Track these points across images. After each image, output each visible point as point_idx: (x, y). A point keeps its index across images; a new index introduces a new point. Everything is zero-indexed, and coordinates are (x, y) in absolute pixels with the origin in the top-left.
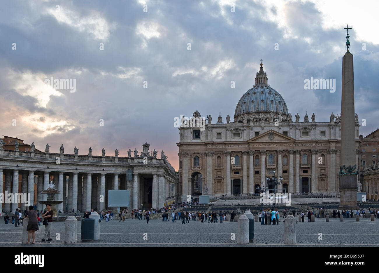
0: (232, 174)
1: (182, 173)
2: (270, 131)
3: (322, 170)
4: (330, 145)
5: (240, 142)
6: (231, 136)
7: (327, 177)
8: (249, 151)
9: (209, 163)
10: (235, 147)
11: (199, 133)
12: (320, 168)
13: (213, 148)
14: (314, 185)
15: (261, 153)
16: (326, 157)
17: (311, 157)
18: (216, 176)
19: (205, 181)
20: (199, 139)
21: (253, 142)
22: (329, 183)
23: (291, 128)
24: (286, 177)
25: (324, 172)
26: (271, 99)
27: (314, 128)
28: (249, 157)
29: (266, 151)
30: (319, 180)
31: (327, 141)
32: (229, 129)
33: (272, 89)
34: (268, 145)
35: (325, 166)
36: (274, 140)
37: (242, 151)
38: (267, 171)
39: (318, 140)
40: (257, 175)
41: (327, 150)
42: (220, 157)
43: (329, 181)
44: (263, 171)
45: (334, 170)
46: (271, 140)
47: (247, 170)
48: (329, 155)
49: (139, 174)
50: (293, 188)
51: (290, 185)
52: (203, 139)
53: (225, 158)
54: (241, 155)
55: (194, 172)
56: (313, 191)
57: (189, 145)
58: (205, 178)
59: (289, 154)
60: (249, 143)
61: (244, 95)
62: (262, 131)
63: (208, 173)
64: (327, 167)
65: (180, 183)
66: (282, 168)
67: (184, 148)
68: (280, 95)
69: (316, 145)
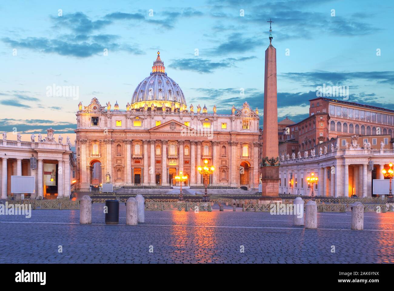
0: (132, 163)
1: (80, 160)
2: (171, 120)
3: (223, 162)
4: (231, 137)
5: (140, 131)
6: (131, 124)
7: (227, 168)
8: (150, 140)
9: (109, 151)
10: (136, 136)
11: (97, 120)
12: (221, 160)
13: (112, 136)
14: (215, 176)
15: (162, 143)
16: (227, 149)
17: (213, 148)
18: (117, 164)
19: (105, 169)
20: (98, 126)
21: (154, 131)
22: (230, 175)
23: (193, 118)
24: (187, 167)
25: (225, 163)
26: (169, 88)
27: (215, 119)
28: (150, 147)
29: (167, 140)
30: (220, 171)
31: (228, 133)
32: (129, 117)
33: (169, 78)
34: (170, 135)
35: (226, 158)
36: (175, 130)
37: (143, 140)
38: (169, 160)
39: (219, 132)
40: (158, 164)
41: (228, 142)
42: (120, 145)
43: (230, 172)
44: (164, 161)
45: (235, 162)
46: (173, 130)
47: (148, 160)
48: (230, 147)
49: (43, 159)
50: (194, 178)
51: (192, 176)
52: (102, 126)
53: (125, 146)
54: (142, 144)
55: (92, 159)
56: (214, 181)
57: (87, 131)
58: (104, 166)
59: (191, 144)
60: (149, 132)
61: (141, 83)
62: (163, 120)
63: (107, 161)
64: (229, 159)
65: (78, 170)
66: (184, 158)
67: (82, 135)
68: (178, 84)
69: (217, 136)
